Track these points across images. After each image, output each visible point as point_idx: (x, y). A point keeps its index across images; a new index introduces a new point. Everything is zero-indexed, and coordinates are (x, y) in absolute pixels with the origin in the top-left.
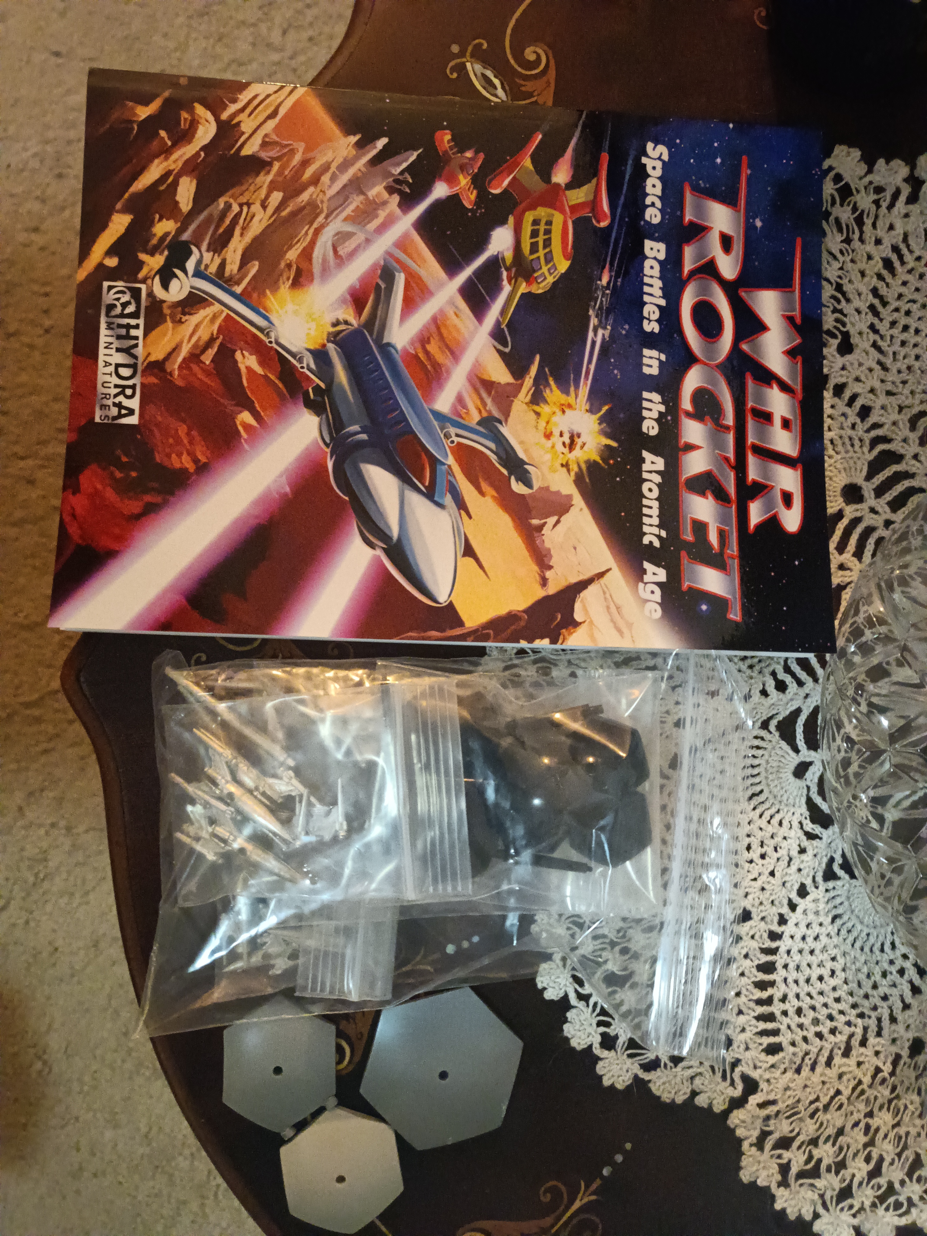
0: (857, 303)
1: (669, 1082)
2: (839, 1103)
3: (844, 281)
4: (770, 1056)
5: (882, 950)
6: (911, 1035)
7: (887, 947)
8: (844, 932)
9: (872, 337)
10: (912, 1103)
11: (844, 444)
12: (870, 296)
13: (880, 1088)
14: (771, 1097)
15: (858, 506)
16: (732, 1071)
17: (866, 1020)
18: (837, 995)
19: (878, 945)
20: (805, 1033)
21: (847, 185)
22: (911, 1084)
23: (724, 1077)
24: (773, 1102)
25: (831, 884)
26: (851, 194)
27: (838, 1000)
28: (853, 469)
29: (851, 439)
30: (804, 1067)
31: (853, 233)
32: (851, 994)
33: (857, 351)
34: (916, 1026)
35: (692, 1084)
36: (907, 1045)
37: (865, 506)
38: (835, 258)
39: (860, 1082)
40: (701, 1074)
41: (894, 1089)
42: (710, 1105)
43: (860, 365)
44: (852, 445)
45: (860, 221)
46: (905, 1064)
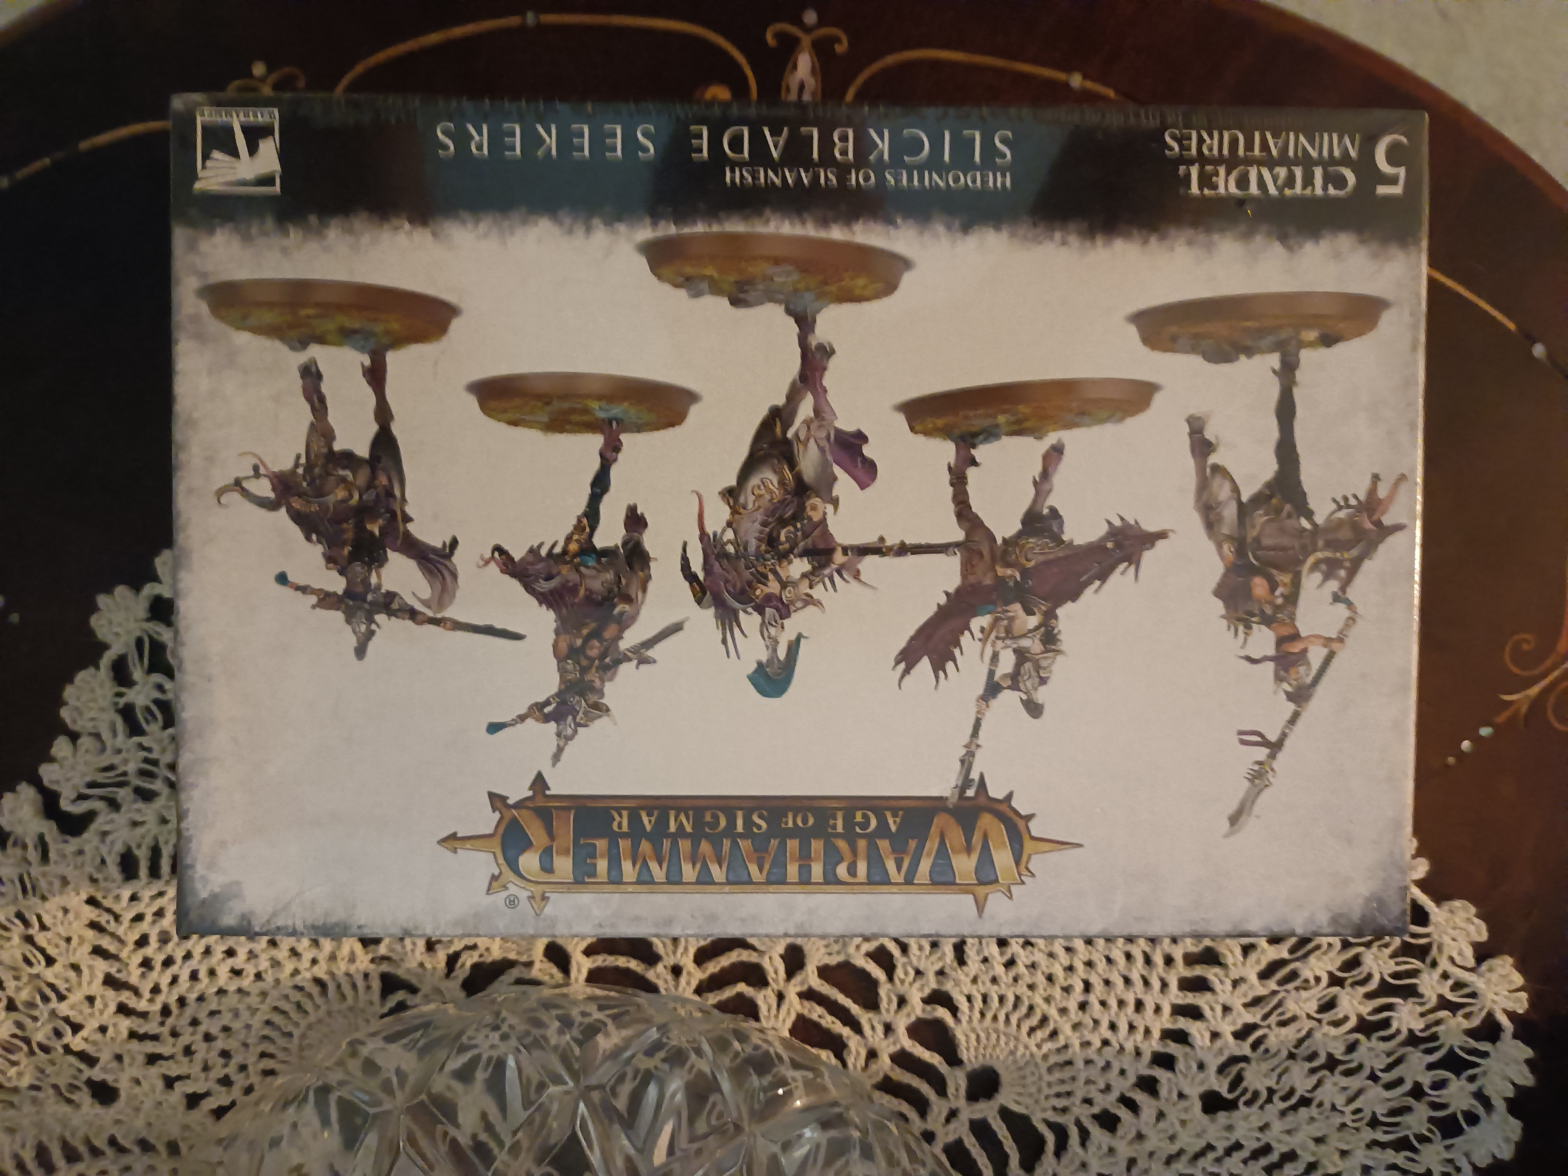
0: (1277, 1126)
1: (94, 700)
2: (33, 960)
3: (1314, 1111)
4: (118, 859)
5: (263, 1055)
6: (124, 1085)
7: (268, 1064)
8: (297, 996)
9: (1221, 1146)
10: (20, 1074)
11: (1062, 1082)
12: (1285, 1149)
13: (49, 1027)
14: (52, 855)
15: (963, 1092)
16: (102, 798)
17: (159, 1019)
18: (203, 974)
19: (270, 1049)
20: (149, 918)
21: (1459, 1131)
22: (48, 1076)
23: (92, 785)
24: (45, 857)
25: (376, 984)
26: (1445, 1137)
27: (194, 976)
28: (1022, 1090)
29: (1069, 1094)
30: (97, 911)
31: (1386, 1132)
32: (201, 999)
33: (1205, 1119)
34: (136, 1096)
35: (90, 734)
36: (109, 1078)
37: (961, 1103)
38: (1350, 1101)
39: (61, 998)
40: (103, 749)
41: (45, 1049)
42: (52, 760)
43: (1183, 1123)
44: (1058, 1095)
45: (1403, 1144)
46: (80, 1071)
